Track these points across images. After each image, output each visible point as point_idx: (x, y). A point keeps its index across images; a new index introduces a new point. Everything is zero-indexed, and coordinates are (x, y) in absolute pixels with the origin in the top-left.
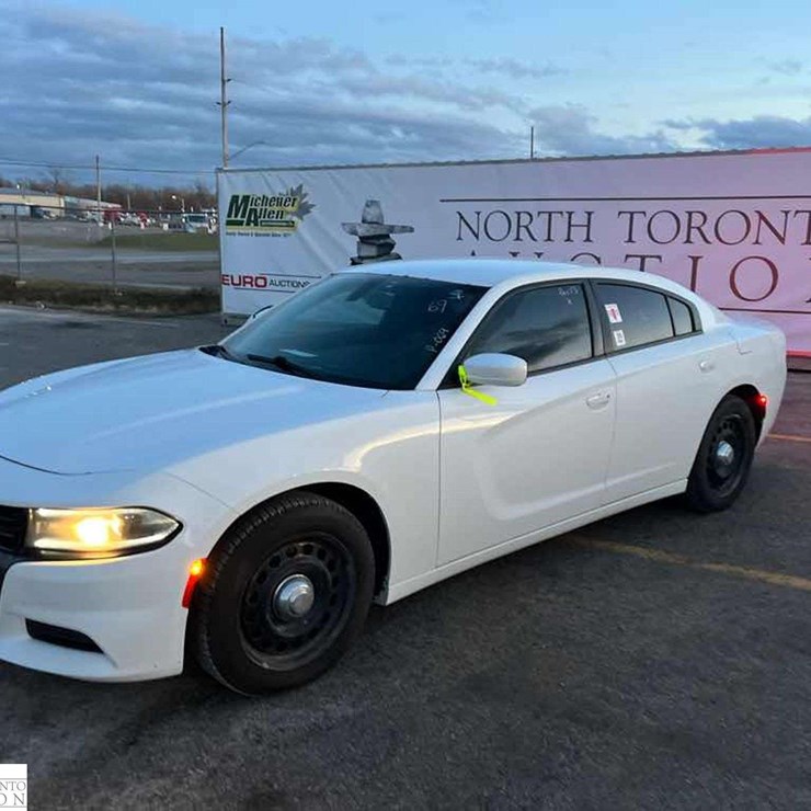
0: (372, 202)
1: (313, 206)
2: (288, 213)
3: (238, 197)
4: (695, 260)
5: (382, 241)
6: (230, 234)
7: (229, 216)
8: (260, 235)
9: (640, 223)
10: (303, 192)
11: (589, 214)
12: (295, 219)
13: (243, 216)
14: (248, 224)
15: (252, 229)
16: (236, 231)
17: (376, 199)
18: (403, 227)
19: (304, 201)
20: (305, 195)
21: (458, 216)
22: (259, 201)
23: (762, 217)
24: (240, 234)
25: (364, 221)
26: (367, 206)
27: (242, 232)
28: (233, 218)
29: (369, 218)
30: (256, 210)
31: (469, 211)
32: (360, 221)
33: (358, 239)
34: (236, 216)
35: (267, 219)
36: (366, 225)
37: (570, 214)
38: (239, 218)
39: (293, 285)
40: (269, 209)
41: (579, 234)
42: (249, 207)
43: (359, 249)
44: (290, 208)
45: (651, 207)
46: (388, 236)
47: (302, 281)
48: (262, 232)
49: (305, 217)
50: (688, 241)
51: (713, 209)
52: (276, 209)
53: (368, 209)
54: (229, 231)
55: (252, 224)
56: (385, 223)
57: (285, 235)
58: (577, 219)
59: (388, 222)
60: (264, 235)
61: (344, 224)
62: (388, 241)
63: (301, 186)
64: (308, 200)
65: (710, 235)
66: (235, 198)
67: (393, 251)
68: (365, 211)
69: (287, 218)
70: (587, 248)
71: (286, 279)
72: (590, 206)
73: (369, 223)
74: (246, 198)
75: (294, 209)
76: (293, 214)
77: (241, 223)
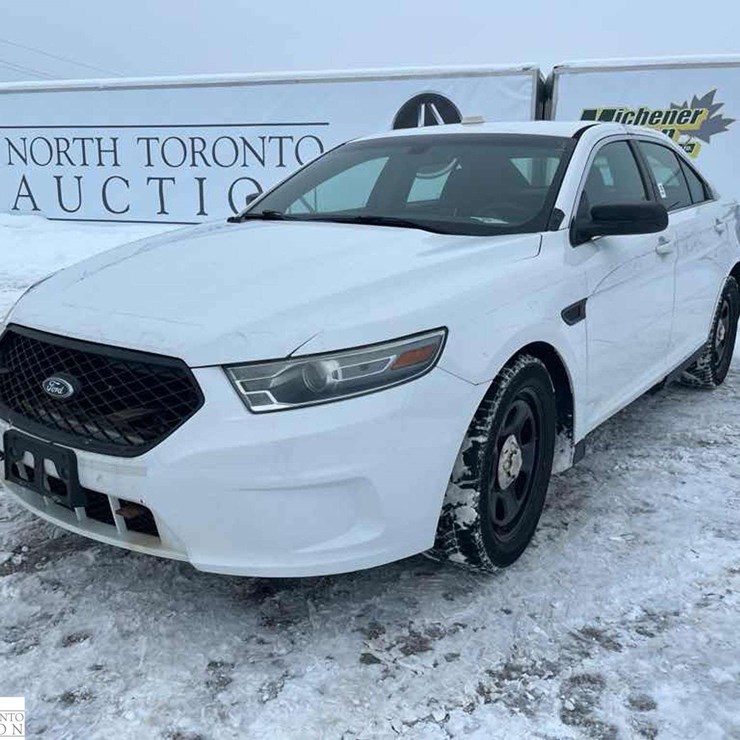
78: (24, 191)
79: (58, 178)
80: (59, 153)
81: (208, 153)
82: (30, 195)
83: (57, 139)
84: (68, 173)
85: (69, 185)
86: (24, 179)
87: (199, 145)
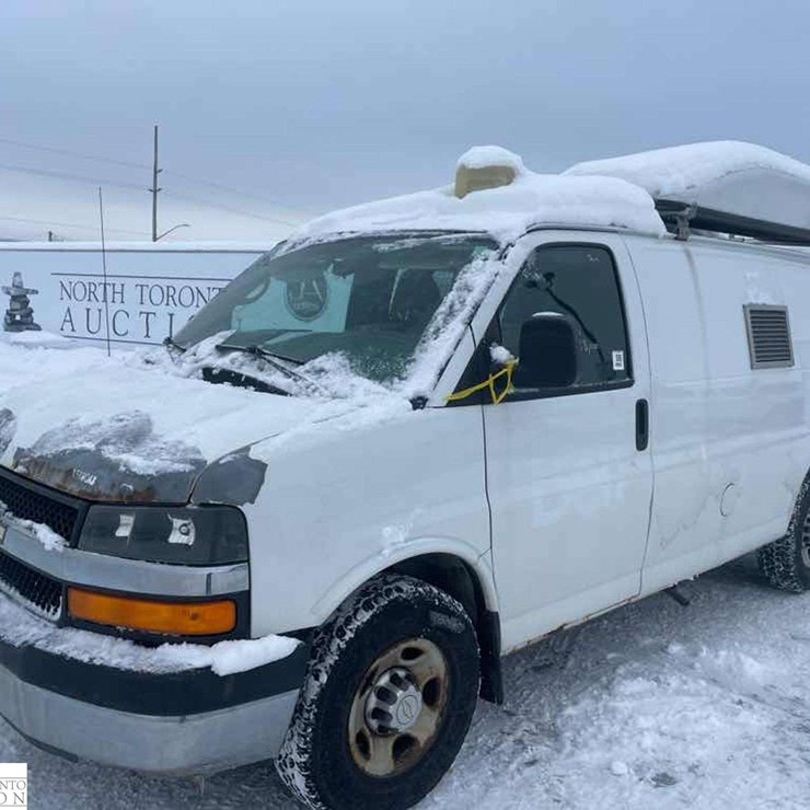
0: (17, 273)
4: (171, 315)
5: (22, 299)
9: (146, 292)
11: (123, 285)
18: (33, 290)
21: (61, 284)
23: (199, 291)
25: (13, 286)
26: (15, 276)
29: (16, 284)
31: (65, 280)
32: (11, 285)
33: (10, 297)
36: (15, 288)
37: (114, 285)
41: (118, 296)
43: (11, 304)
45: (151, 282)
46: (25, 296)
50: (168, 304)
51: (178, 285)
53: (15, 278)
58: (118, 289)
59: (25, 286)
62: (26, 299)
65: (177, 302)
67: (29, 306)
68: (13, 279)
70: (122, 307)
72: (123, 280)
78: (68, 318)
79: (88, 310)
80: (90, 293)
81: (176, 296)
82: (71, 321)
83: (90, 284)
84: (94, 306)
85: (94, 315)
86: (69, 310)
87: (171, 293)
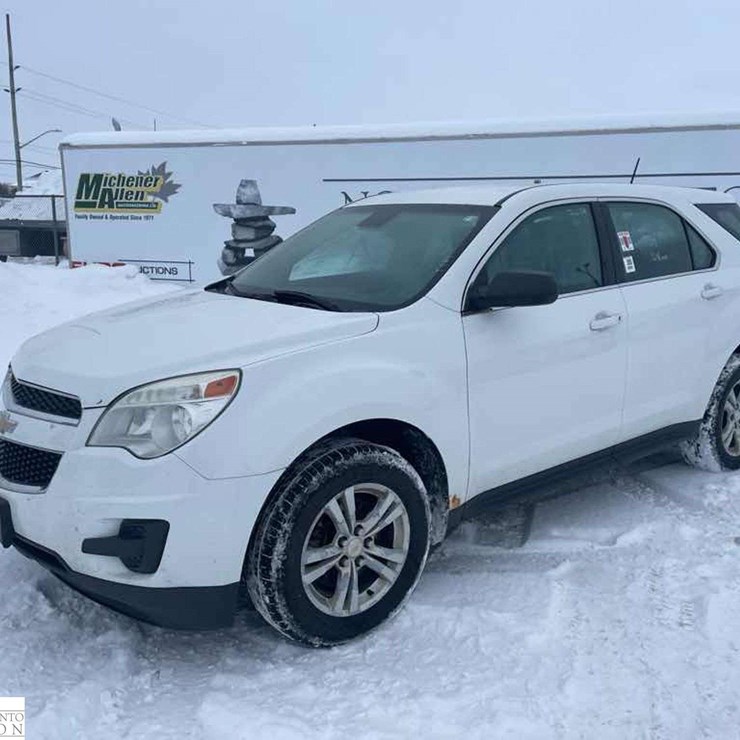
0: (247, 182)
1: (179, 186)
2: (149, 193)
3: (88, 176)
5: (260, 224)
6: (79, 217)
7: (79, 196)
8: (116, 218)
10: (167, 171)
12: (157, 200)
13: (95, 197)
14: (102, 205)
15: (107, 211)
16: (88, 214)
17: (249, 179)
18: (284, 208)
19: (168, 180)
20: (170, 174)
21: (343, 195)
22: (113, 181)
24: (92, 217)
25: (239, 202)
26: (241, 185)
27: (94, 214)
28: (83, 199)
29: (244, 199)
30: (110, 191)
32: (234, 201)
33: (232, 221)
34: (87, 197)
35: (124, 200)
36: (242, 206)
38: (90, 199)
39: (157, 271)
40: (126, 189)
42: (102, 187)
43: (234, 232)
44: (152, 189)
46: (267, 218)
47: (168, 266)
48: (119, 215)
49: (169, 198)
52: (134, 189)
53: (243, 190)
54: (79, 214)
55: (106, 206)
56: (264, 204)
57: (147, 218)
59: (266, 202)
60: (121, 218)
61: (215, 205)
62: (267, 222)
63: (163, 165)
64: (175, 179)
66: (84, 178)
67: (274, 234)
68: (238, 191)
69: (150, 199)
71: (150, 265)
73: (245, 204)
74: (98, 178)
75: (157, 189)
76: (155, 195)
77: (93, 205)
